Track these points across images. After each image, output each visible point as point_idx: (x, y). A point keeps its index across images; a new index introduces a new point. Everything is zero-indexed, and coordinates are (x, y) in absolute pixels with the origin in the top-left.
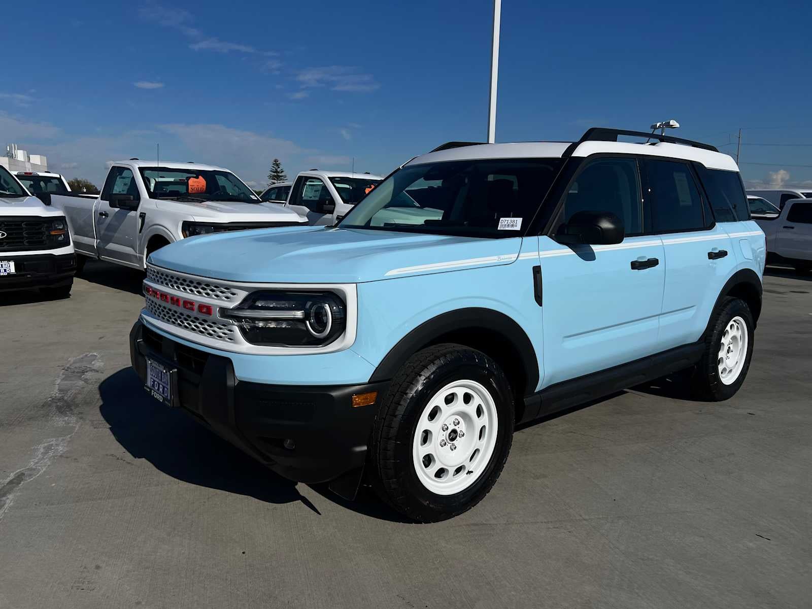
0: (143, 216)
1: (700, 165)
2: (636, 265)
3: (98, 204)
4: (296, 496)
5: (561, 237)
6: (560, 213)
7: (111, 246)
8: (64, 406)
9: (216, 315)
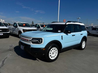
0: (18, 28)
1: (80, 25)
2: (72, 36)
3: (12, 27)
4: (37, 60)
5: (65, 33)
6: (64, 30)
7: (14, 32)
8: (10, 50)
9: (29, 41)
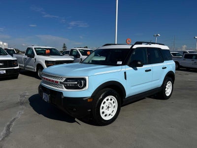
0: (35, 59)
2: (146, 71)
3: (24, 56)
4: (75, 121)
5: (130, 65)
6: (130, 60)
8: (22, 103)
